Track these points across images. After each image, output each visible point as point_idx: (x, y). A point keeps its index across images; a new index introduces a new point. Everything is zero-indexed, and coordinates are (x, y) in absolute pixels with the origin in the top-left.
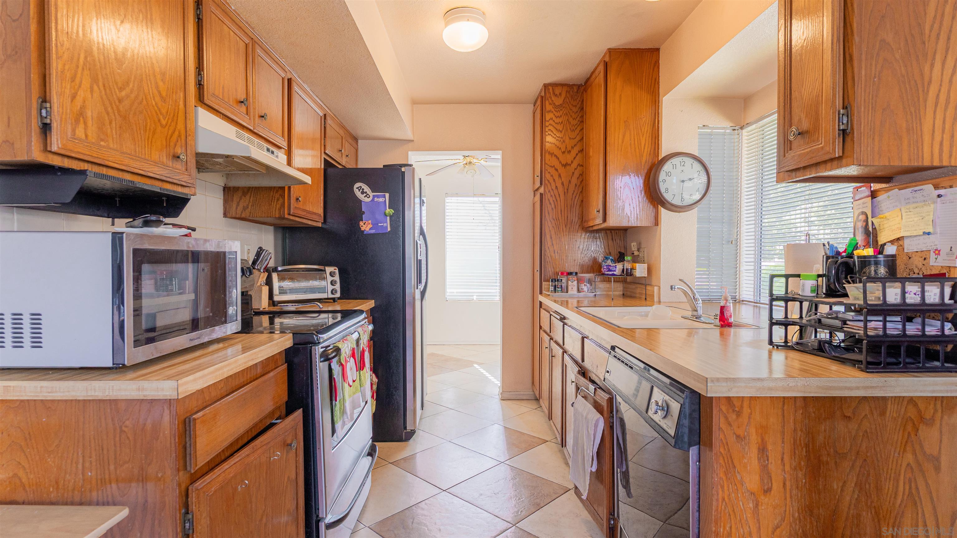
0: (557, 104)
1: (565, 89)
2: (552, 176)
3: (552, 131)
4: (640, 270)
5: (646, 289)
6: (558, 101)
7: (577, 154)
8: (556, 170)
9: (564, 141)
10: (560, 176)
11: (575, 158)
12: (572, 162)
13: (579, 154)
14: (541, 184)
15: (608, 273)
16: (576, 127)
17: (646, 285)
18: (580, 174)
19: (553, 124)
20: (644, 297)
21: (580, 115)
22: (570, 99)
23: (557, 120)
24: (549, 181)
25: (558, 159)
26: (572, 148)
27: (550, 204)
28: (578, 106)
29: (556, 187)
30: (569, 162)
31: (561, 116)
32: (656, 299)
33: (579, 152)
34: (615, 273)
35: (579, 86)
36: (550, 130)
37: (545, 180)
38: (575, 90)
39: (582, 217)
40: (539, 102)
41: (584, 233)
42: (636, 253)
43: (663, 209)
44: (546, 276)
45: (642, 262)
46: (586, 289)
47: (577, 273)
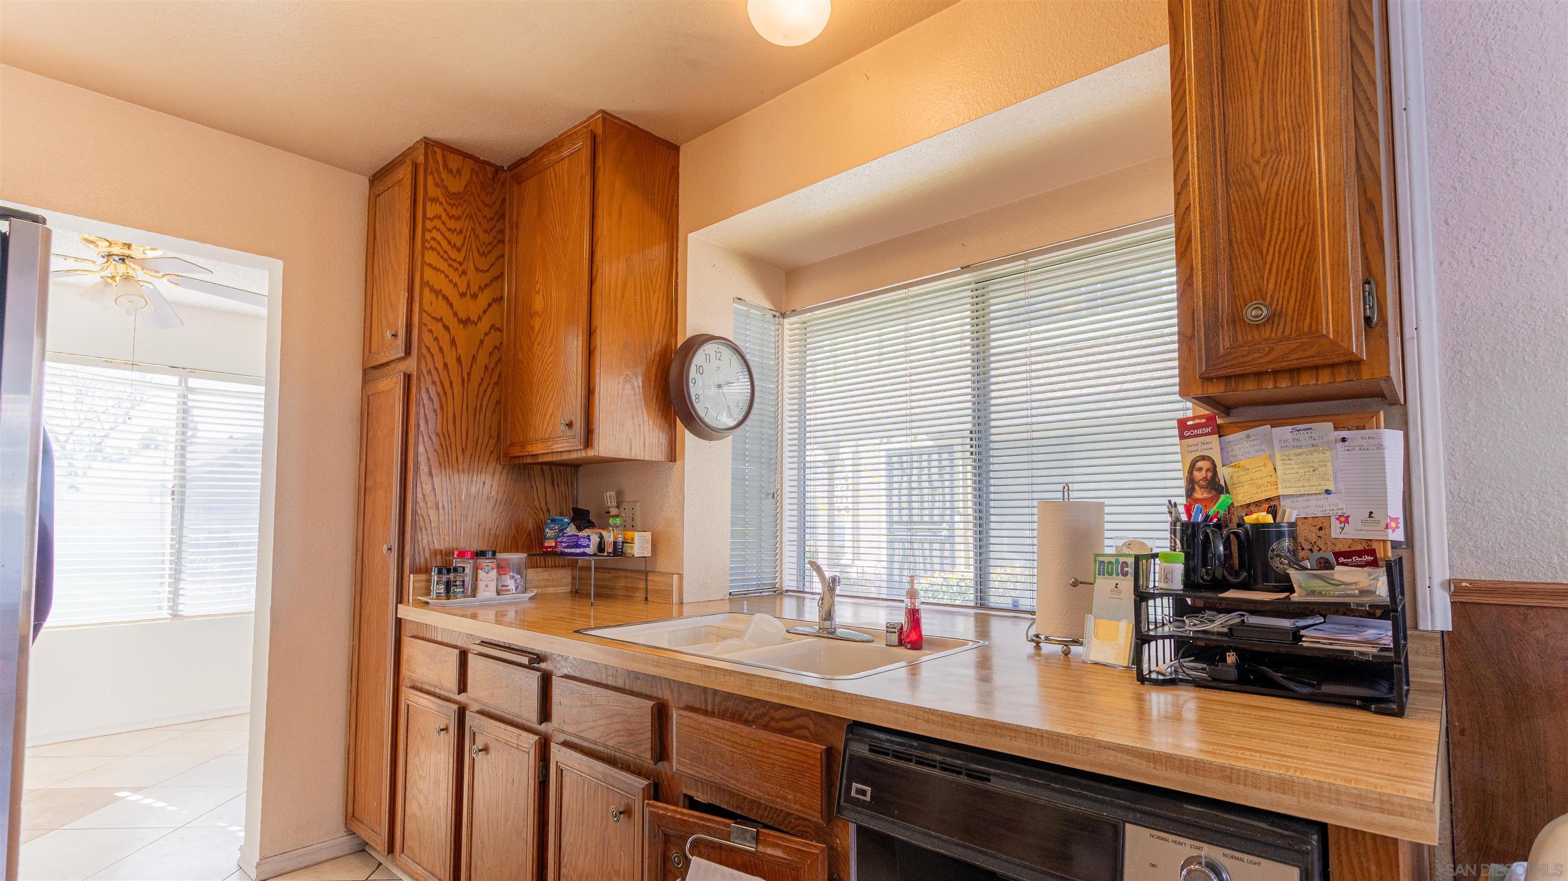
0: (452, 189)
1: (469, 163)
2: (436, 339)
3: (439, 243)
4: (640, 546)
5: (647, 580)
6: (456, 185)
7: (490, 305)
8: (447, 328)
9: (464, 273)
10: (453, 342)
11: (485, 312)
12: (480, 318)
13: (494, 306)
14: (408, 352)
15: (573, 550)
16: (489, 248)
17: (646, 573)
18: (495, 347)
19: (443, 229)
20: (640, 595)
21: (497, 228)
22: (479, 190)
23: (452, 224)
24: (428, 349)
25: (451, 305)
26: (481, 289)
27: (431, 399)
28: (495, 206)
29: (445, 366)
30: (474, 318)
31: (459, 218)
32: (675, 599)
33: (494, 300)
34: (587, 550)
35: (498, 169)
36: (434, 239)
38: (490, 175)
39: (499, 436)
40: (404, 173)
41: (499, 468)
42: (614, 511)
43: (686, 431)
44: (420, 561)
45: (633, 528)
46: (511, 585)
47: (494, 553)
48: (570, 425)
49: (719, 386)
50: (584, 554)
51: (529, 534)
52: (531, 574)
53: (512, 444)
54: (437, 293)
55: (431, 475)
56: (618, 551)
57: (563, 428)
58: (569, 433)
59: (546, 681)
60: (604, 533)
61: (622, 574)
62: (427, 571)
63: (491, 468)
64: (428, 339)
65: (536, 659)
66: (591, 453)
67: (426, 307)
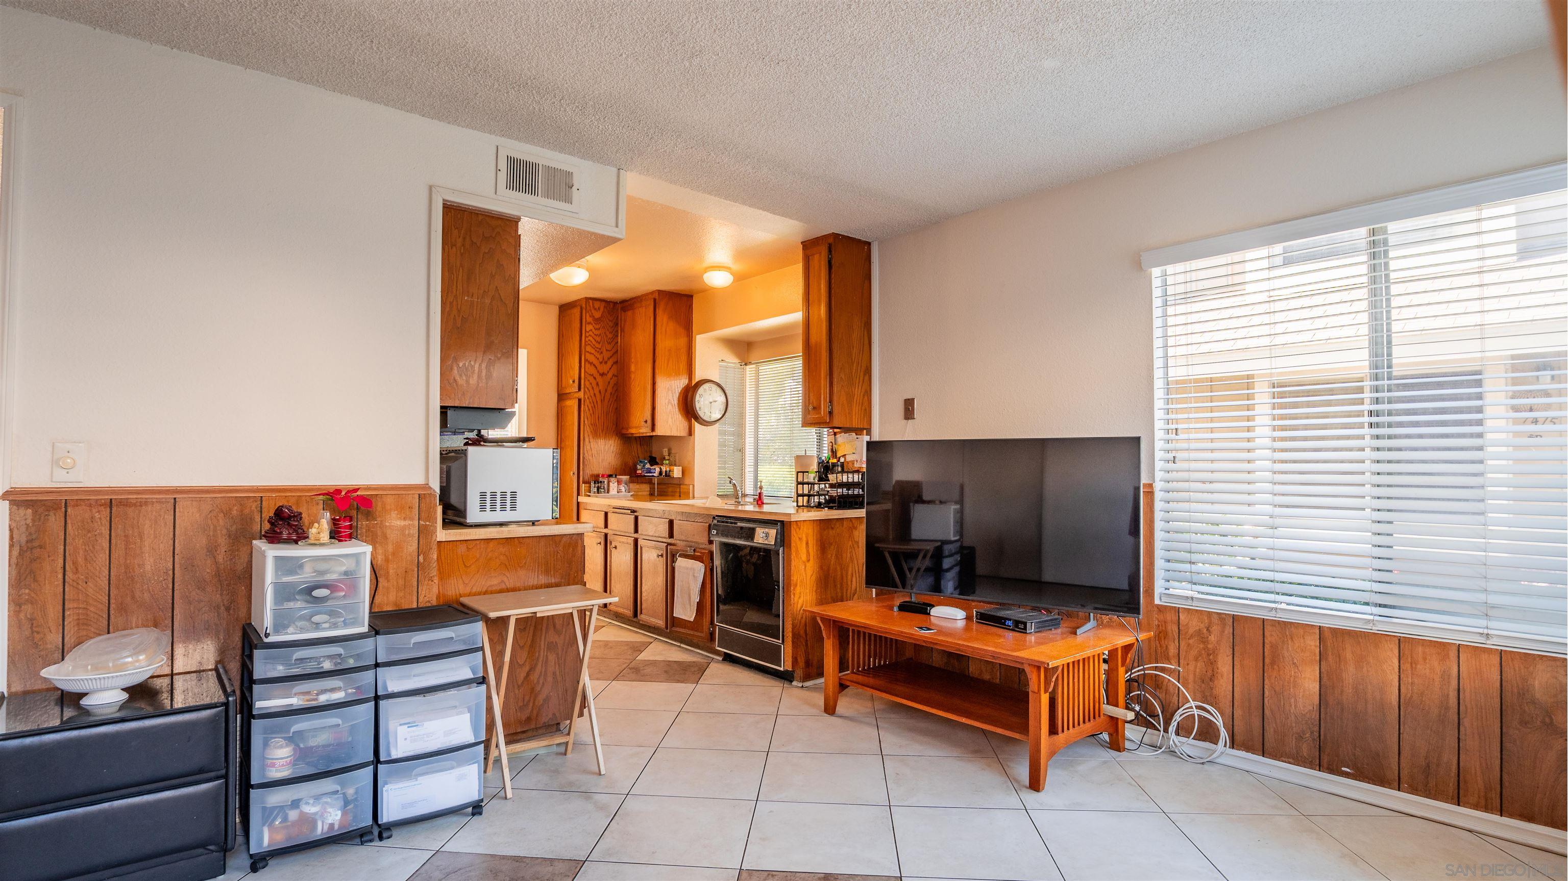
0: (596, 317)
1: (603, 304)
2: (591, 384)
3: (592, 342)
4: (677, 472)
5: (680, 488)
6: (597, 315)
7: (612, 365)
8: (595, 378)
9: (602, 353)
10: (597, 384)
11: (610, 369)
12: (608, 372)
13: (614, 366)
14: (580, 389)
15: (648, 474)
16: (612, 339)
17: (680, 485)
18: (615, 384)
19: (593, 335)
20: (678, 494)
21: (615, 330)
22: (607, 315)
23: (597, 332)
25: (596, 368)
26: (609, 359)
27: (589, 409)
28: (614, 321)
29: (595, 394)
30: (606, 372)
31: (599, 329)
32: (691, 495)
33: (614, 363)
34: (654, 474)
35: (615, 303)
36: (590, 341)
37: (584, 387)
38: (612, 308)
39: (617, 424)
40: (576, 312)
41: (617, 438)
42: (667, 457)
43: (696, 423)
44: (586, 478)
45: (675, 465)
46: (623, 489)
47: (616, 476)
48: (646, 422)
49: (711, 403)
50: (653, 476)
51: (630, 468)
52: (632, 485)
53: (623, 428)
54: (591, 363)
55: (590, 442)
56: (668, 475)
57: (643, 423)
58: (646, 425)
59: (636, 518)
60: (662, 467)
61: (670, 485)
62: (590, 483)
63: (613, 439)
64: (587, 383)
65: (633, 511)
66: (654, 434)
67: (587, 370)
